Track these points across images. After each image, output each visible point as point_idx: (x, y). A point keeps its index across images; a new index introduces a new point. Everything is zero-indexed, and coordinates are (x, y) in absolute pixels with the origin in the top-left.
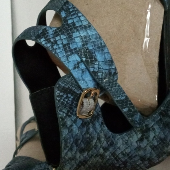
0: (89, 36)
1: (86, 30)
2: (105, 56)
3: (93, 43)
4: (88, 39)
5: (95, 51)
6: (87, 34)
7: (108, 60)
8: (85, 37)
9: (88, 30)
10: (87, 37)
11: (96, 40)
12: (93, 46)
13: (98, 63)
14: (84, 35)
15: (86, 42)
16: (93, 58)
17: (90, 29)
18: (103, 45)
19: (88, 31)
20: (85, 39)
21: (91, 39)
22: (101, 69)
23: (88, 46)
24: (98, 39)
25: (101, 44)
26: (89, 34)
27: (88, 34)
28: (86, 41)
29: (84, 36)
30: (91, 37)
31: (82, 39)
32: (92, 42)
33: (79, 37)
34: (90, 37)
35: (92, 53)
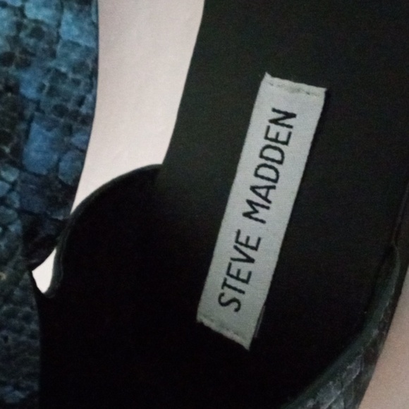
0: (59, 37)
1: (62, 7)
2: (59, 160)
3: (53, 80)
4: (46, 46)
5: (36, 113)
6: (54, 23)
7: (61, 182)
8: (37, 32)
9: (71, 9)
10: (46, 38)
11: (71, 75)
12: (45, 91)
13: (12, 178)
14: (40, 17)
15: (25, 51)
16: (6, 144)
17: (81, 11)
18: (84, 110)
19: (68, 16)
20: (31, 36)
21: (53, 55)
22: (10, 212)
23: (26, 76)
24: (78, 77)
25: (81, 102)
26: (64, 28)
27: (59, 25)
28: (30, 50)
29: (36, 21)
30: (58, 48)
31: (19, 26)
32: (49, 70)
33: (13, 8)
34: (57, 42)
35: (21, 117)
